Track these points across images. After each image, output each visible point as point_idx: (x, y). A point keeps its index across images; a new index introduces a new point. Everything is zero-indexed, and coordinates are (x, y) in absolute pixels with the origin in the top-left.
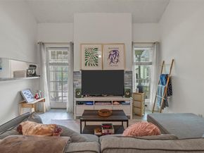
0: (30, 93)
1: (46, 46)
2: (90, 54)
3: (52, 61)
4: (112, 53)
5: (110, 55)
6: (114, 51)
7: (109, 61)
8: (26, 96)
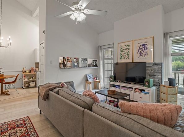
0: (91, 76)
1: (103, 47)
2: (124, 50)
3: (106, 57)
4: (141, 47)
5: (140, 49)
6: (143, 45)
7: (139, 54)
8: (88, 77)
